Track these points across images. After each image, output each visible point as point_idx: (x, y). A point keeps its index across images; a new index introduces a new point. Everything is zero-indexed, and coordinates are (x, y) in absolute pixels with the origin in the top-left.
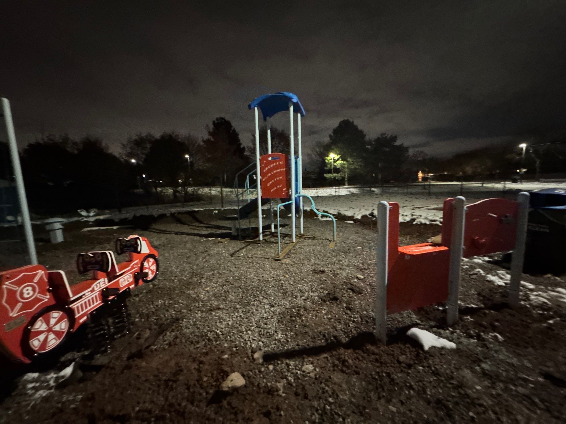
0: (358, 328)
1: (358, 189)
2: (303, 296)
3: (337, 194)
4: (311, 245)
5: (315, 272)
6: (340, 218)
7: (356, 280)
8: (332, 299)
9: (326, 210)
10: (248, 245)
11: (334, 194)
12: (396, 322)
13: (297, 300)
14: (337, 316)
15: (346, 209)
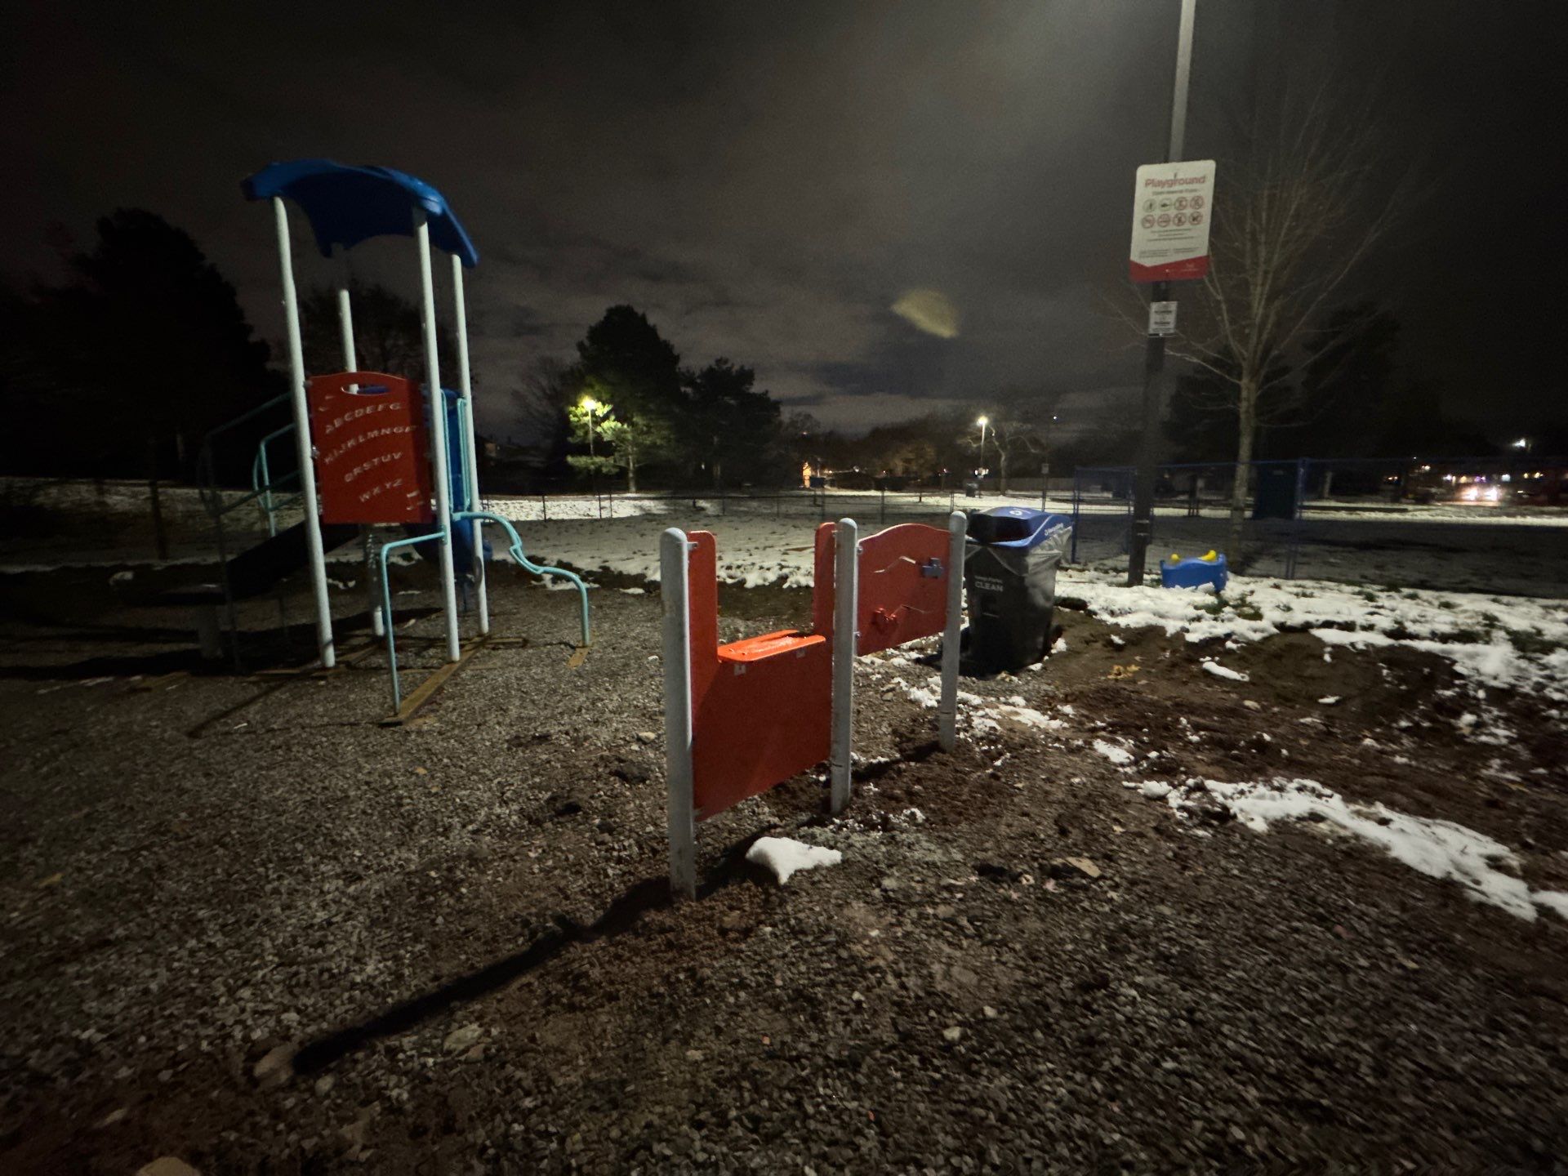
0: (630, 873)
1: (662, 502)
2: (471, 822)
3: (605, 514)
4: (513, 665)
5: (517, 742)
6: (608, 581)
7: (635, 747)
8: (559, 814)
9: (566, 558)
10: (273, 689)
11: (596, 514)
12: (726, 834)
13: (448, 838)
14: (571, 857)
15: (624, 556)
